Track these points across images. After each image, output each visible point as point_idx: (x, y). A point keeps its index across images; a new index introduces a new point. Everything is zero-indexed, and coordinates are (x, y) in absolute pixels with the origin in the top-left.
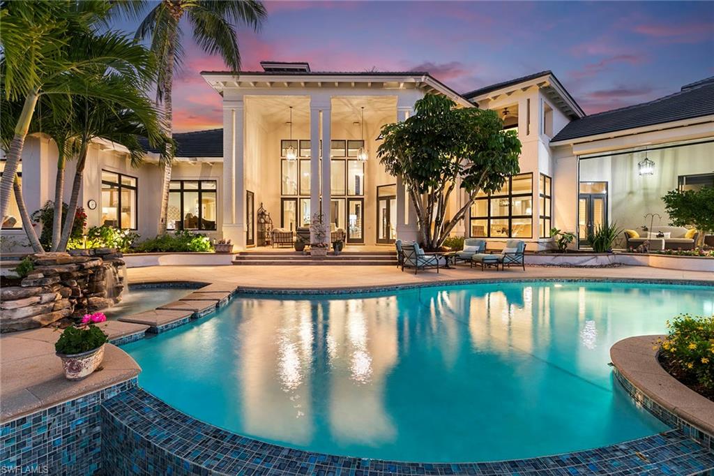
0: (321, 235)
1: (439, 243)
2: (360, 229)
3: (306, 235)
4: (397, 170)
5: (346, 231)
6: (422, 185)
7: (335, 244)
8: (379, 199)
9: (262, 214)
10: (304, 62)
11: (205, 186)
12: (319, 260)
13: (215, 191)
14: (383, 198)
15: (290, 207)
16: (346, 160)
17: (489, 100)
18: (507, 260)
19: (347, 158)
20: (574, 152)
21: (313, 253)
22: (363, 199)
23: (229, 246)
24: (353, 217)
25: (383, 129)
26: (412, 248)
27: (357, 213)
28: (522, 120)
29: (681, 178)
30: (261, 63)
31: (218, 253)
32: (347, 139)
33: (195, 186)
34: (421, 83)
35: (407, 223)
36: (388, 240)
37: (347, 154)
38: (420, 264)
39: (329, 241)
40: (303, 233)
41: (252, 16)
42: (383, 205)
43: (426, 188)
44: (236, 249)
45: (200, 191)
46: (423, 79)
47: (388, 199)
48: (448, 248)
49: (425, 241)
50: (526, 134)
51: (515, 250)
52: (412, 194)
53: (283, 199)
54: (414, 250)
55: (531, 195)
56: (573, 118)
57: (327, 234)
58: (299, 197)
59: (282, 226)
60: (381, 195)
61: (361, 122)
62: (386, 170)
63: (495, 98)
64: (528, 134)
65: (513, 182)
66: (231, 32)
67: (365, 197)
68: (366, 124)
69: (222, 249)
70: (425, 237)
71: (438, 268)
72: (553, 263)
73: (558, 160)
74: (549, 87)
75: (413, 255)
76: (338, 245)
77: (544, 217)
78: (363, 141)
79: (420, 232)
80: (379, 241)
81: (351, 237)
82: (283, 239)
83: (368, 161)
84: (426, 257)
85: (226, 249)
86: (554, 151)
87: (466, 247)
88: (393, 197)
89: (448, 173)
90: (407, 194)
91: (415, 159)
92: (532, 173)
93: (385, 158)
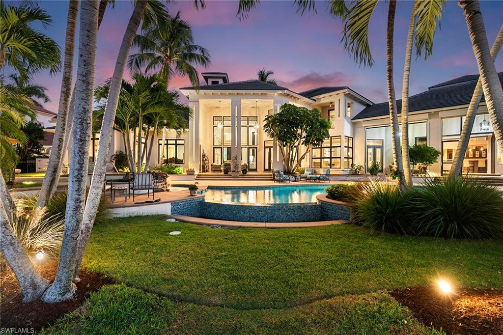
0: (236, 166)
1: (293, 171)
2: (255, 164)
3: (229, 167)
4: (272, 135)
5: (247, 165)
6: (284, 143)
7: (243, 171)
8: (265, 148)
9: (204, 156)
10: (225, 73)
11: (178, 142)
12: (236, 178)
13: (183, 145)
14: (267, 147)
15: (218, 151)
16: (248, 127)
17: (321, 98)
18: (321, 178)
19: (248, 126)
20: (363, 125)
21: (233, 175)
22: (257, 148)
23: (193, 171)
24: (251, 157)
25: (266, 117)
26: (278, 172)
27: (253, 155)
28: (336, 107)
29: (416, 138)
30: (202, 74)
31: (188, 174)
32: (248, 116)
33: (174, 142)
34: (285, 93)
35: (278, 160)
36: (269, 170)
37: (248, 124)
38: (281, 179)
39: (240, 169)
40: (227, 166)
41: (204, 62)
42: (267, 150)
43: (286, 144)
44: (197, 173)
45: (176, 144)
46: (286, 91)
47: (270, 148)
48: (298, 173)
49: (287, 170)
50: (338, 116)
51: (326, 173)
52: (280, 147)
53: (214, 148)
54: (279, 173)
55: (340, 147)
56: (368, 106)
57: (239, 166)
58: (222, 146)
59: (214, 162)
60: (266, 146)
61: (256, 107)
62: (268, 136)
63: (324, 97)
64: (339, 116)
65: (332, 140)
66: (196, 72)
67: (258, 147)
68: (259, 108)
69: (190, 173)
70: (286, 168)
71: (289, 181)
72: (346, 179)
73: (357, 129)
74: (349, 94)
75: (279, 175)
76: (244, 171)
77: (348, 158)
78: (257, 117)
79: (284, 165)
80: (265, 170)
81: (250, 168)
82: (216, 169)
83: (260, 129)
84: (285, 176)
85: (192, 173)
86: (354, 125)
87: (306, 172)
88: (272, 147)
89: (296, 138)
90: (278, 147)
91: (281, 132)
92: (340, 136)
93: (267, 130)
